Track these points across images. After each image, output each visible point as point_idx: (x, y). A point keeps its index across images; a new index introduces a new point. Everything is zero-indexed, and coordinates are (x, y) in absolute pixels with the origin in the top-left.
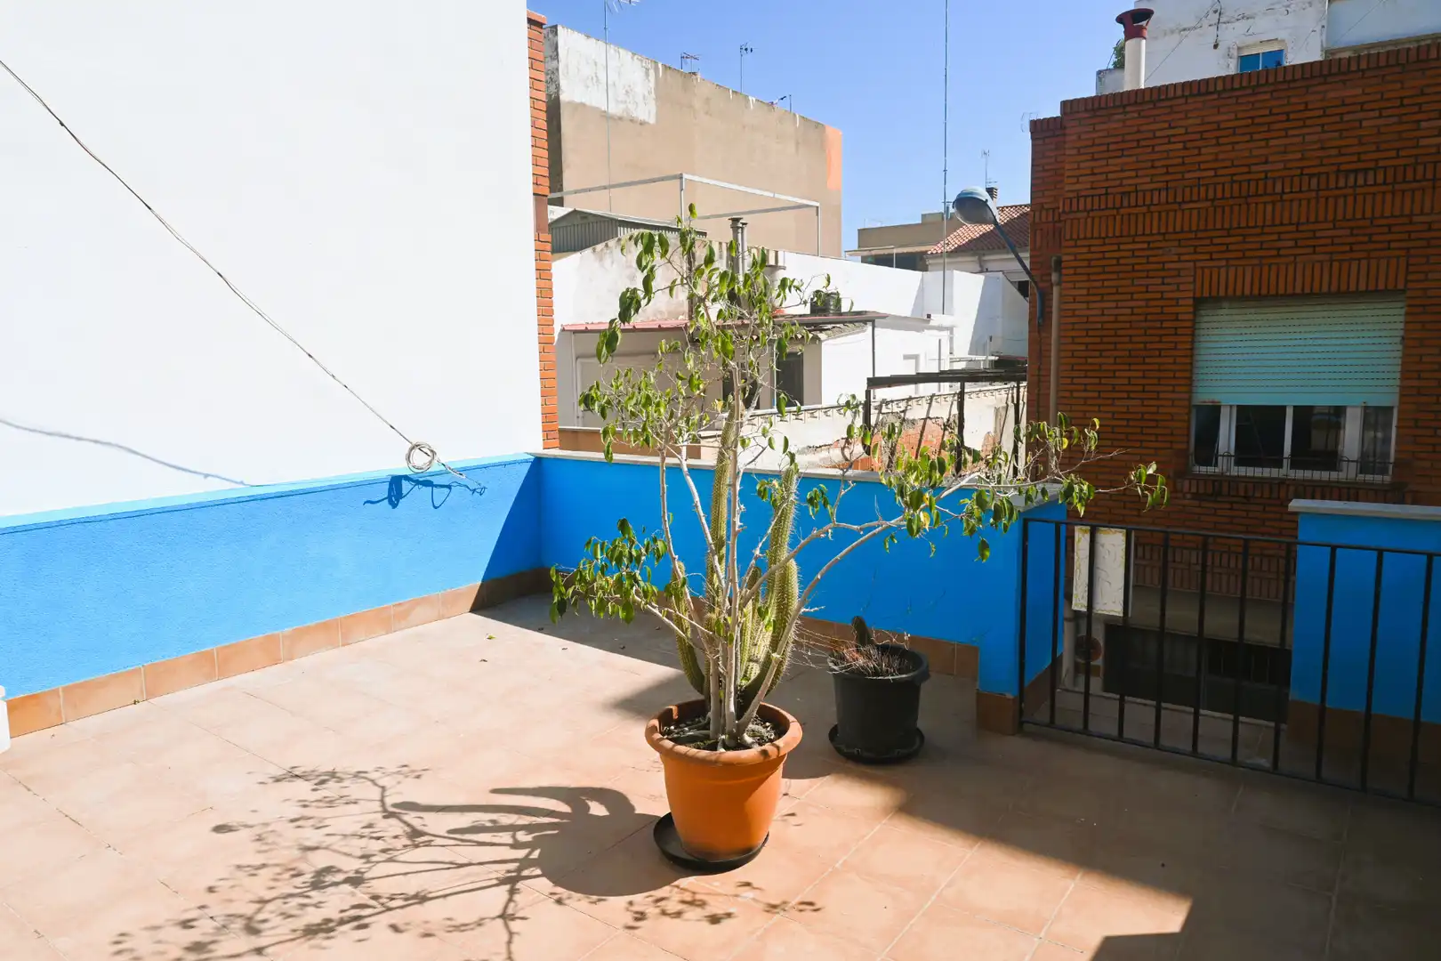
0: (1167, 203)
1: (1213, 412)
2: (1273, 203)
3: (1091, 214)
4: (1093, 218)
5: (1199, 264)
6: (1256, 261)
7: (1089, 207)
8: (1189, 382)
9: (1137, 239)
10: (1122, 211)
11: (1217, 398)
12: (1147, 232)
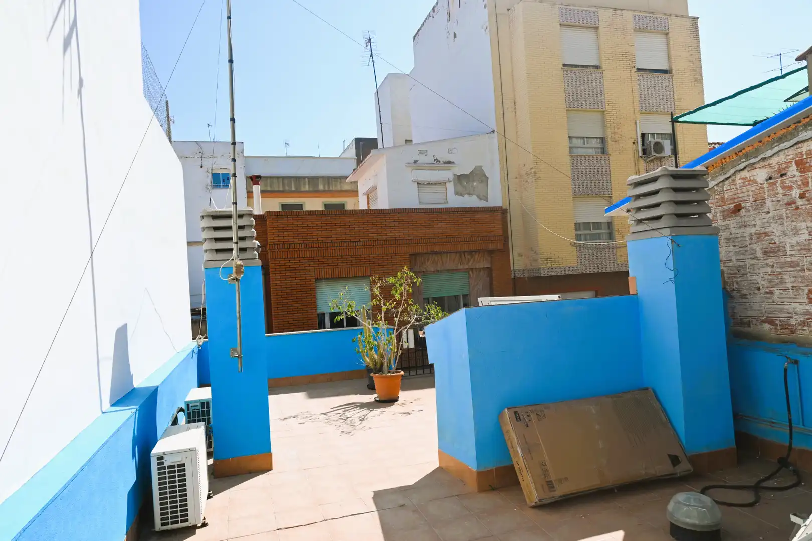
0: (304, 248)
1: (323, 314)
2: (335, 250)
3: (280, 250)
4: (280, 252)
5: (316, 268)
6: (332, 267)
7: (279, 248)
8: (315, 306)
9: (296, 259)
10: (290, 250)
11: (324, 310)
12: (298, 257)
